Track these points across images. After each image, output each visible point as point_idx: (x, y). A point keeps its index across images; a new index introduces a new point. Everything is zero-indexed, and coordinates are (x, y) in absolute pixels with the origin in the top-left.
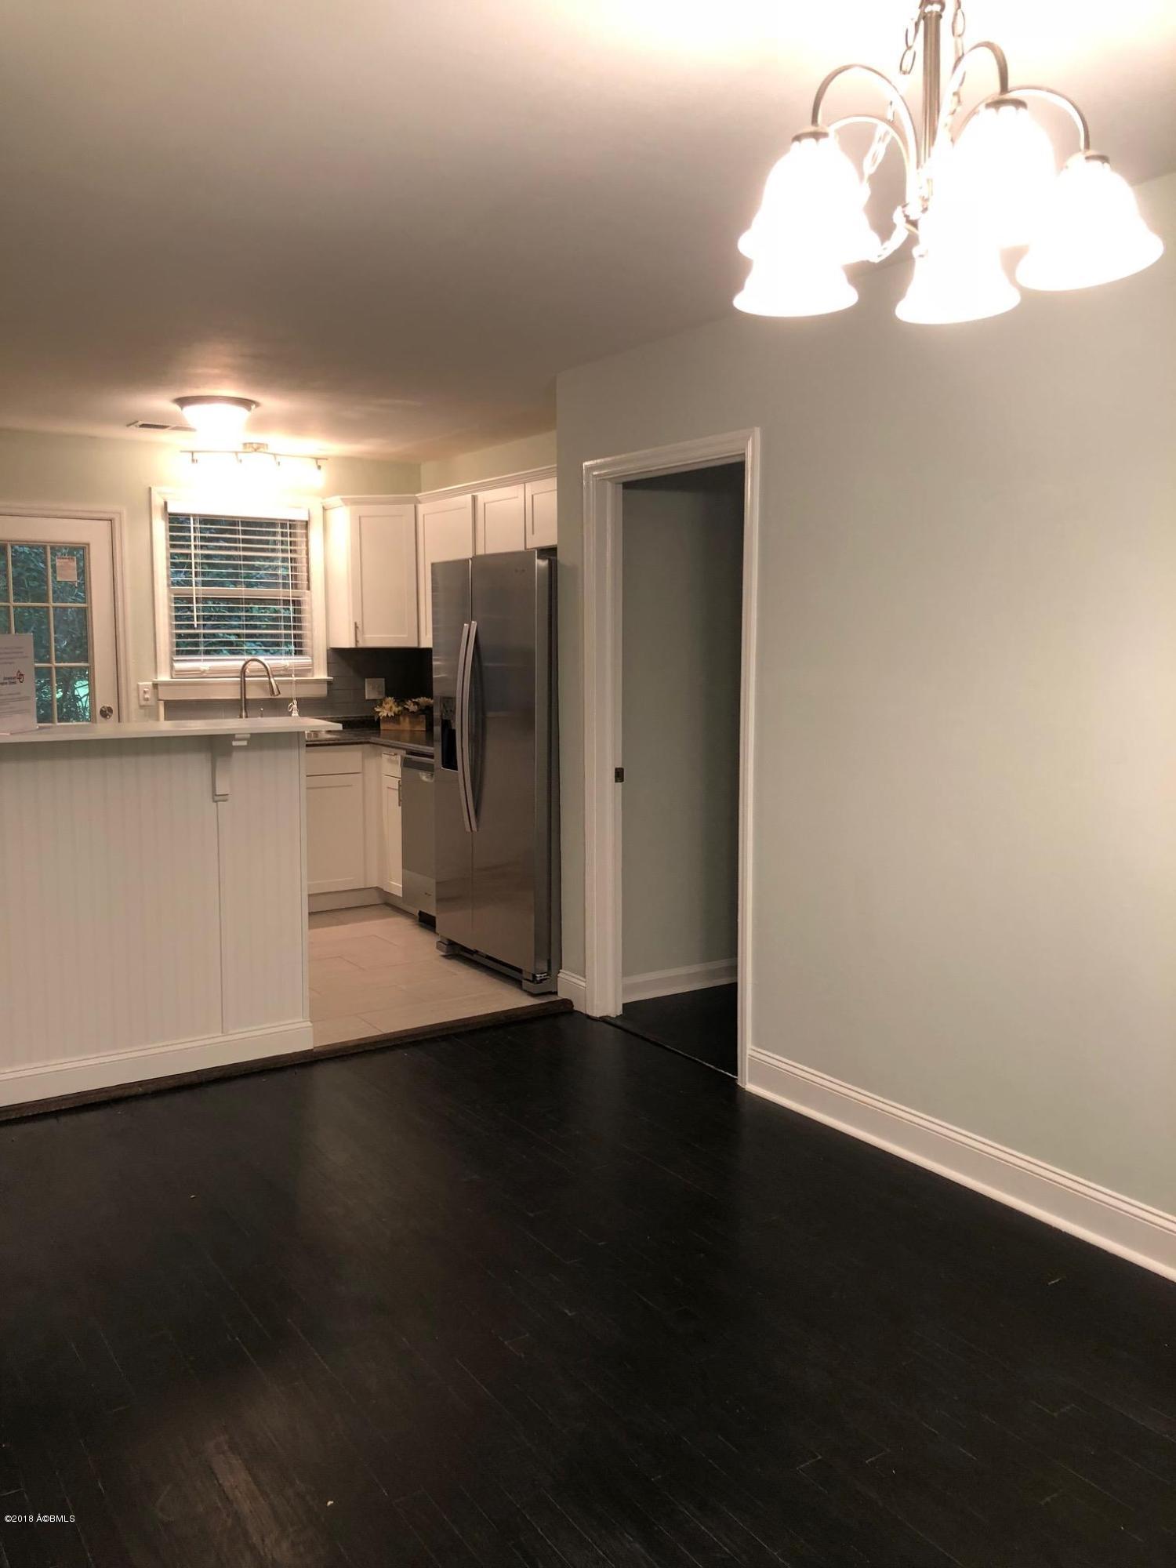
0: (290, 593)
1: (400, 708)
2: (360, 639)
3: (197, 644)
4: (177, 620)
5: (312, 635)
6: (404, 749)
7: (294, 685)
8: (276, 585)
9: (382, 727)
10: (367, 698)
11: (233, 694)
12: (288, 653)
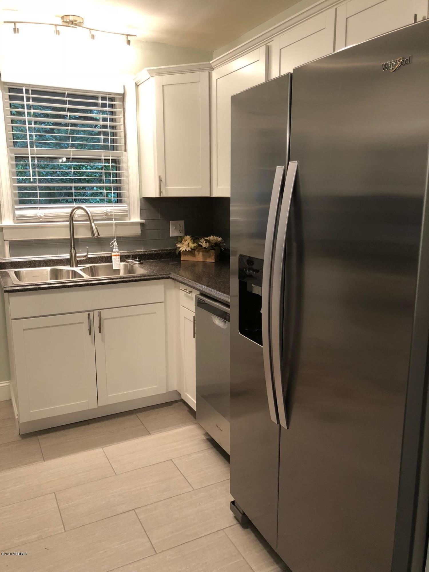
0: (110, 154)
1: (195, 245)
2: (163, 190)
3: (35, 195)
4: (17, 175)
5: (129, 188)
6: (198, 290)
7: (114, 227)
8: (98, 148)
9: (182, 259)
10: (171, 236)
11: (65, 235)
12: (110, 201)
